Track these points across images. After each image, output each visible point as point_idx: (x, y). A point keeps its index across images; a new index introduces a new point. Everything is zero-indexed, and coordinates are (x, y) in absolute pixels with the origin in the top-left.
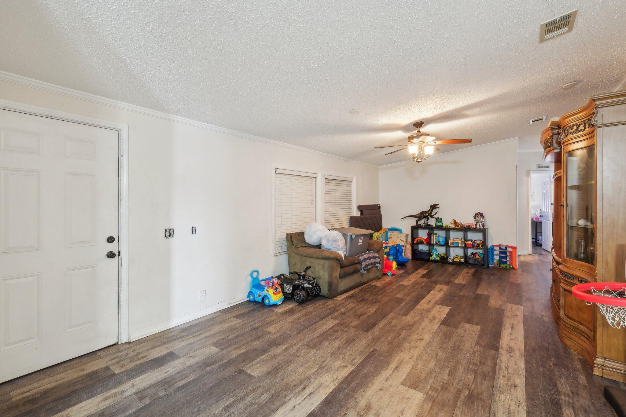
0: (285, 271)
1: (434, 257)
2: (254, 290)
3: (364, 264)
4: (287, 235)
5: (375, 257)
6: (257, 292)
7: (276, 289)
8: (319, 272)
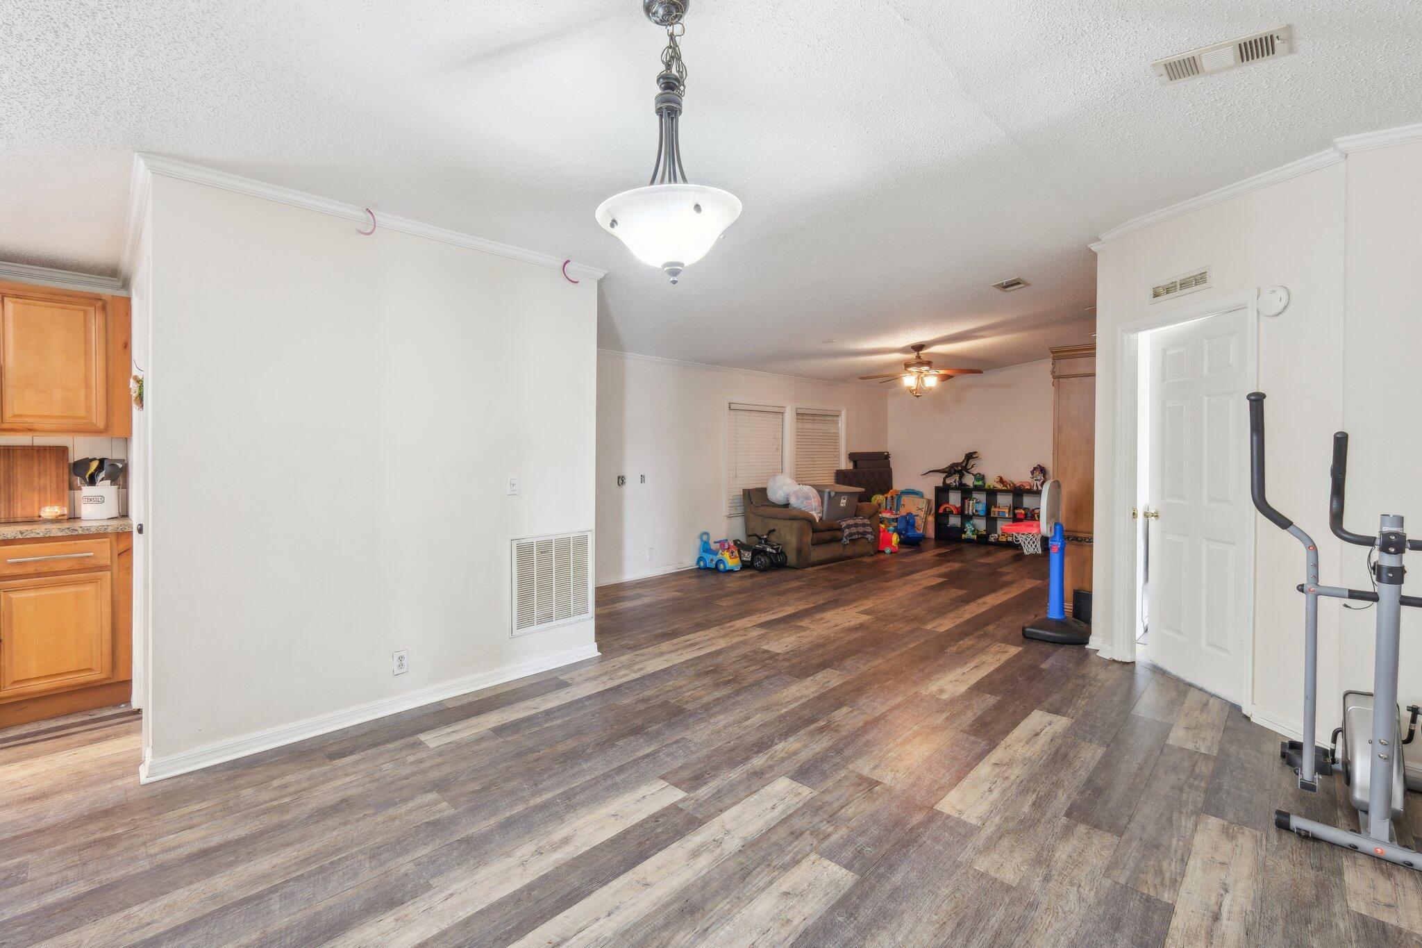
0: (741, 536)
1: (969, 534)
2: (705, 555)
3: (847, 532)
4: (744, 490)
5: (864, 525)
6: (708, 557)
7: (732, 552)
8: (785, 536)
